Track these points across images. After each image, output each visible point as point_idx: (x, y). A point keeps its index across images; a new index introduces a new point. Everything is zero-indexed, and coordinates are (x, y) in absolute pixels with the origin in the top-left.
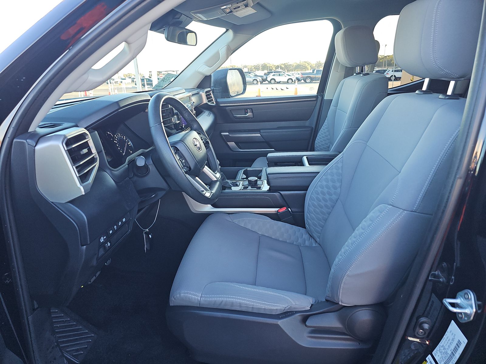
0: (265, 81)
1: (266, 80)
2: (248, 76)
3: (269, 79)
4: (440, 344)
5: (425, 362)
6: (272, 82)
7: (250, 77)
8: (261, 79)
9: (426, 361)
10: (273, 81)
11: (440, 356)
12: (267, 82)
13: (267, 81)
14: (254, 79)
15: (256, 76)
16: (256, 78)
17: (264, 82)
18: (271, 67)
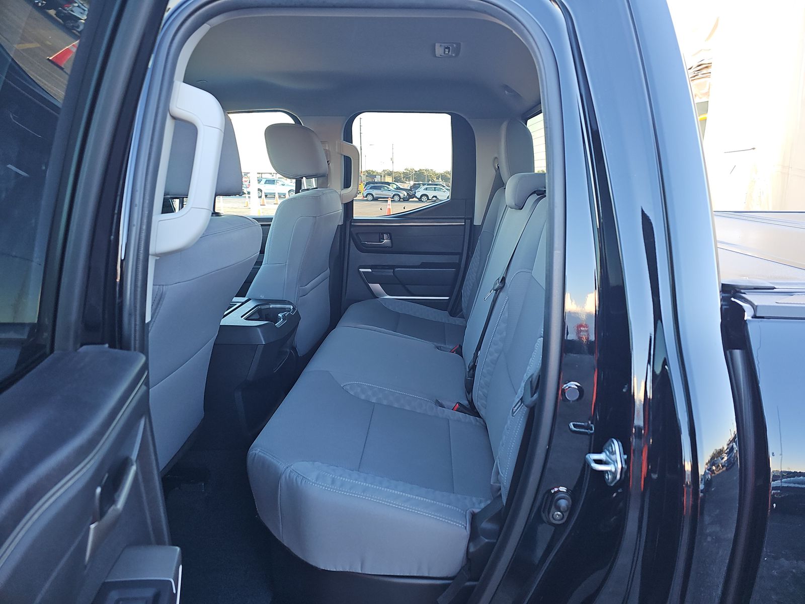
0: (413, 198)
1: (414, 196)
2: (386, 188)
3: (418, 195)
6: (422, 199)
7: (389, 190)
8: (406, 194)
10: (424, 198)
12: (415, 199)
13: (416, 197)
14: (394, 193)
15: (398, 188)
16: (398, 192)
17: (411, 200)
18: (431, 176)
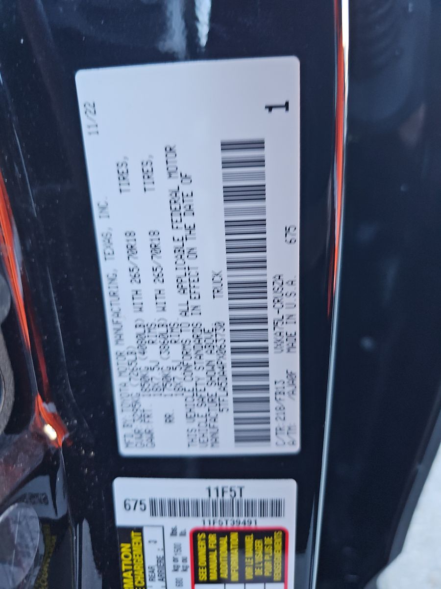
4: (113, 349)
5: (125, 548)
9: (126, 533)
11: (176, 405)
